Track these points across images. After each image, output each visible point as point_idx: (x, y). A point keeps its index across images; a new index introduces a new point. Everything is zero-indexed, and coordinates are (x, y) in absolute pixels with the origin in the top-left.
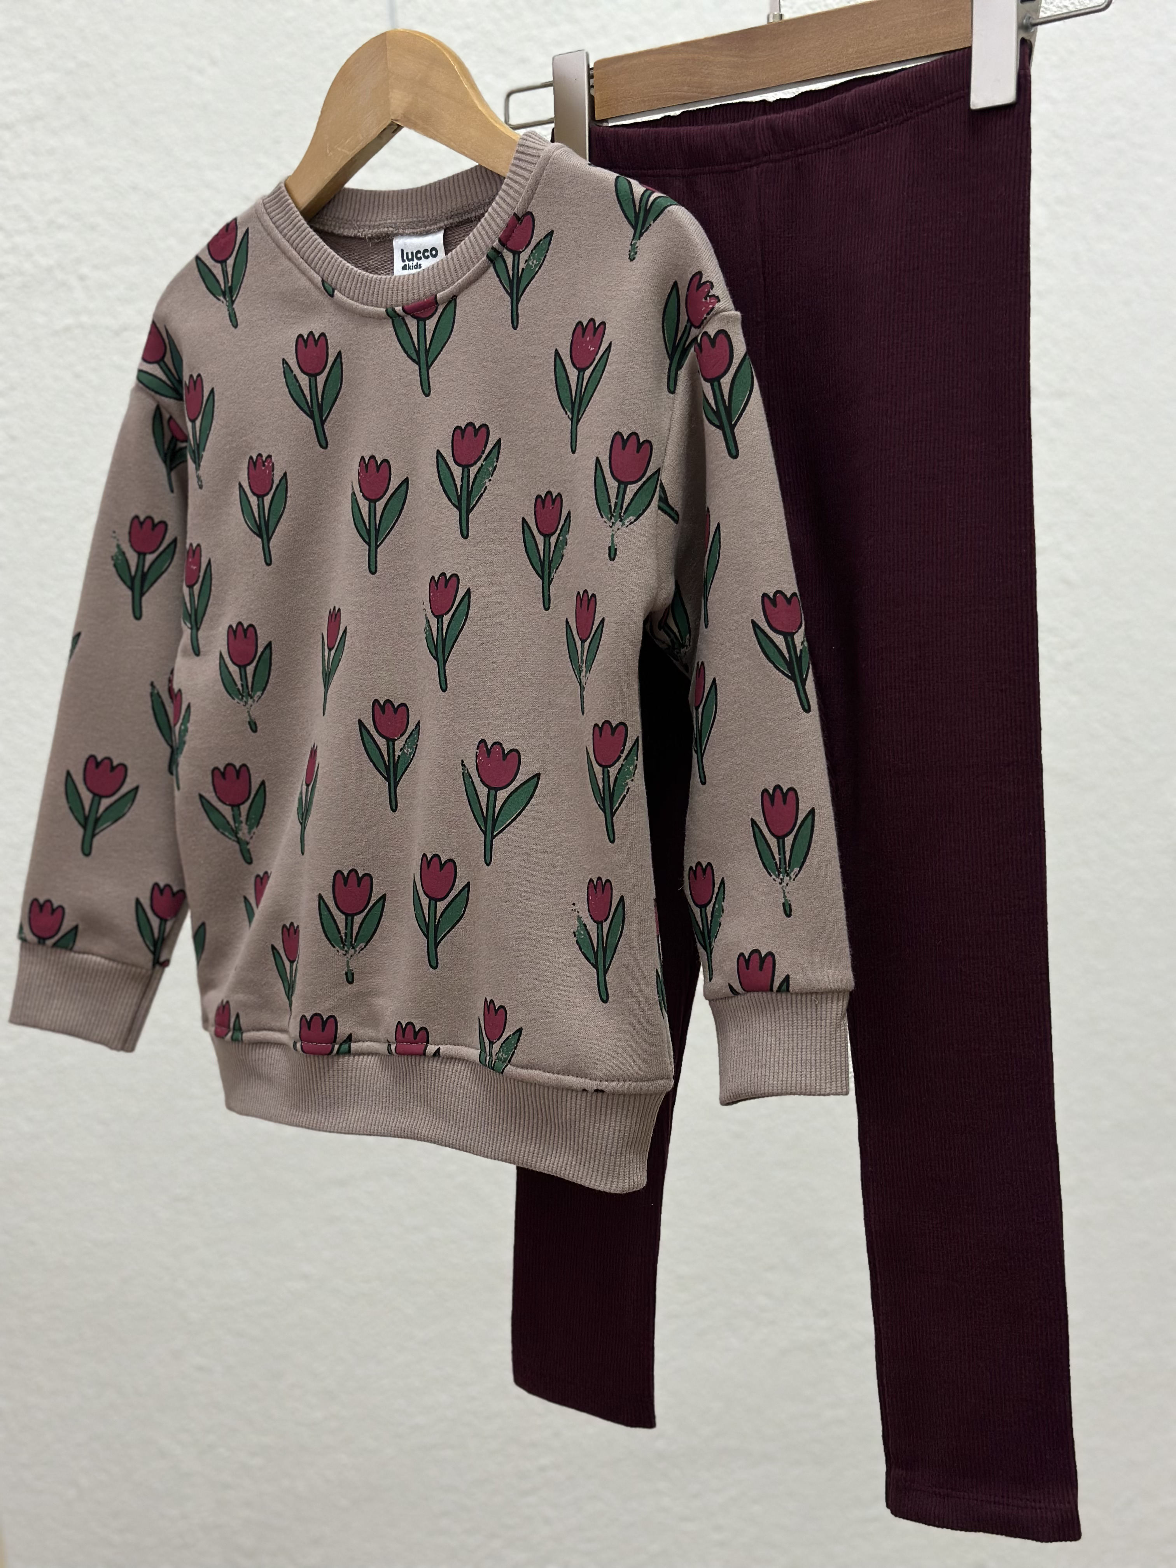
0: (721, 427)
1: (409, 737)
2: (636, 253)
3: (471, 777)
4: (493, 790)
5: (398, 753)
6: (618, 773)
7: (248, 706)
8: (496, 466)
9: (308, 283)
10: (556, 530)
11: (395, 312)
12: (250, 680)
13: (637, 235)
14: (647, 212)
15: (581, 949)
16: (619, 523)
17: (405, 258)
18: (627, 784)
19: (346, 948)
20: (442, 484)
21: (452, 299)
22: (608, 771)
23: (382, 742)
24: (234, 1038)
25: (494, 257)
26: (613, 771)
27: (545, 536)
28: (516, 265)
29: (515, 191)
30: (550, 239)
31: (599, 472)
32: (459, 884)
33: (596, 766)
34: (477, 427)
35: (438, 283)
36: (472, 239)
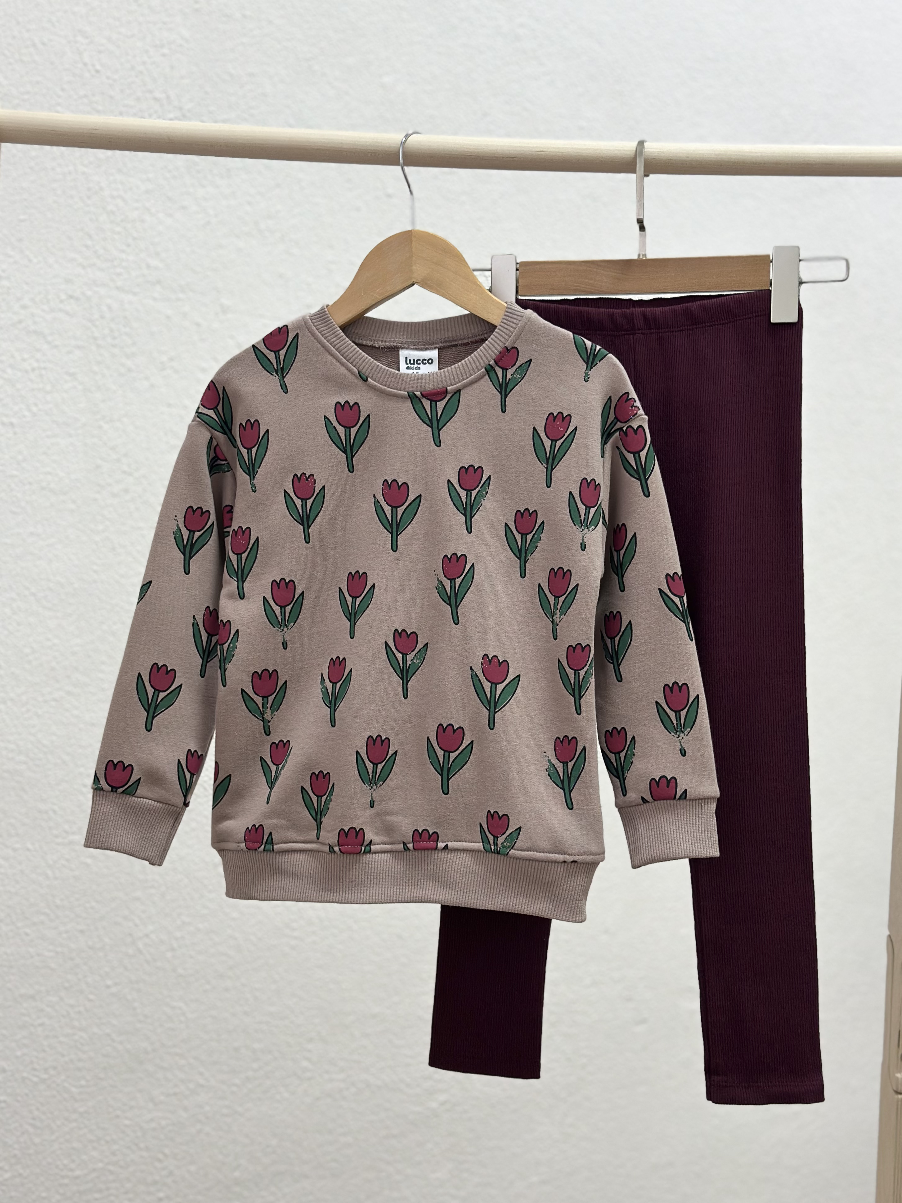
0: (639, 479)
1: (417, 652)
2: (589, 378)
3: (477, 676)
4: (494, 684)
5: (409, 662)
6: (585, 674)
7: (283, 632)
8: (488, 491)
9: (346, 372)
10: (532, 531)
11: (415, 395)
12: (287, 615)
13: (589, 368)
14: (595, 356)
15: (551, 779)
16: (586, 530)
17: (408, 362)
18: (589, 681)
19: (372, 785)
20: (452, 500)
21: (458, 391)
22: (579, 673)
23: (399, 656)
24: (266, 849)
25: (489, 370)
26: (582, 673)
27: (522, 534)
28: (504, 376)
29: (506, 334)
30: (530, 364)
31: (572, 500)
32: (466, 742)
33: (568, 670)
34: (476, 468)
35: (448, 381)
36: (474, 357)
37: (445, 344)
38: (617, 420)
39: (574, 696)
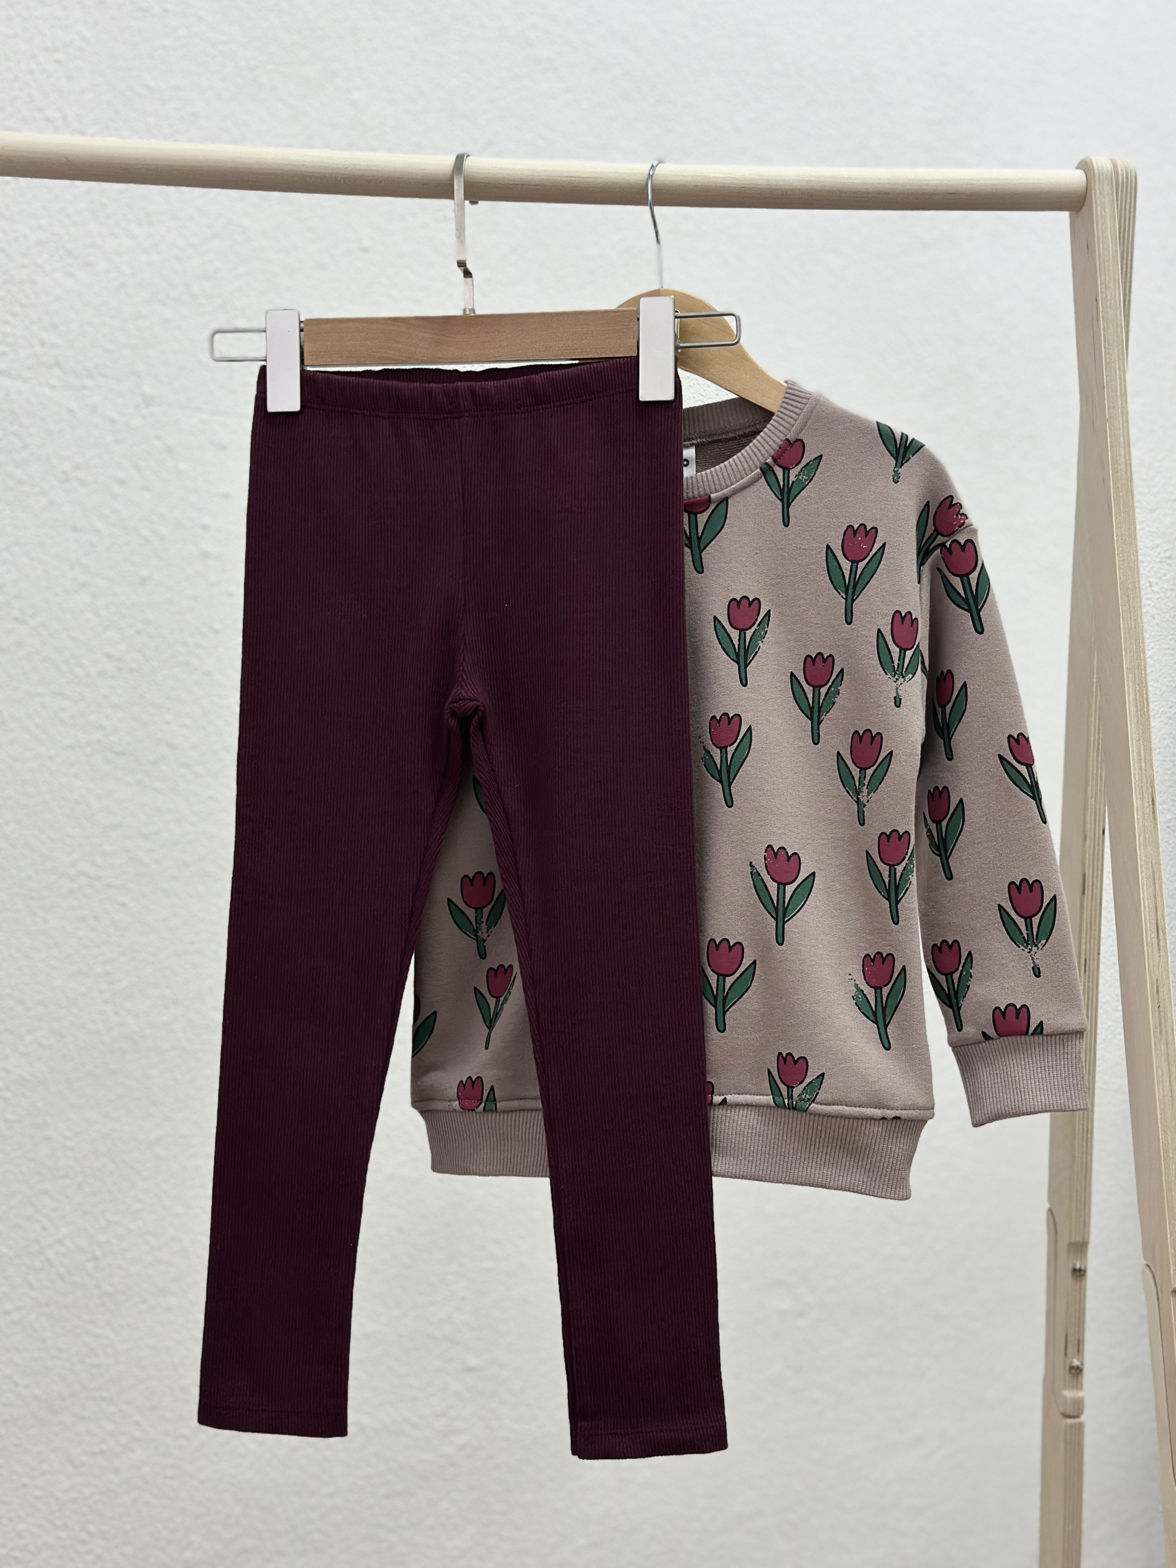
0: (969, 610)
2: (899, 477)
3: (759, 875)
4: (782, 885)
6: (904, 870)
8: (767, 631)
10: (828, 682)
13: (899, 464)
14: (907, 448)
15: (860, 1009)
16: (901, 680)
18: (909, 879)
20: (720, 644)
21: (725, 500)
22: (895, 869)
24: (486, 1109)
25: (766, 471)
26: (900, 869)
27: (814, 687)
28: (786, 477)
29: (788, 423)
30: (820, 461)
31: (881, 640)
32: (746, 962)
33: (881, 865)
34: (751, 600)
35: (713, 487)
36: (746, 454)
37: (705, 440)
38: (937, 532)
39: (889, 899)
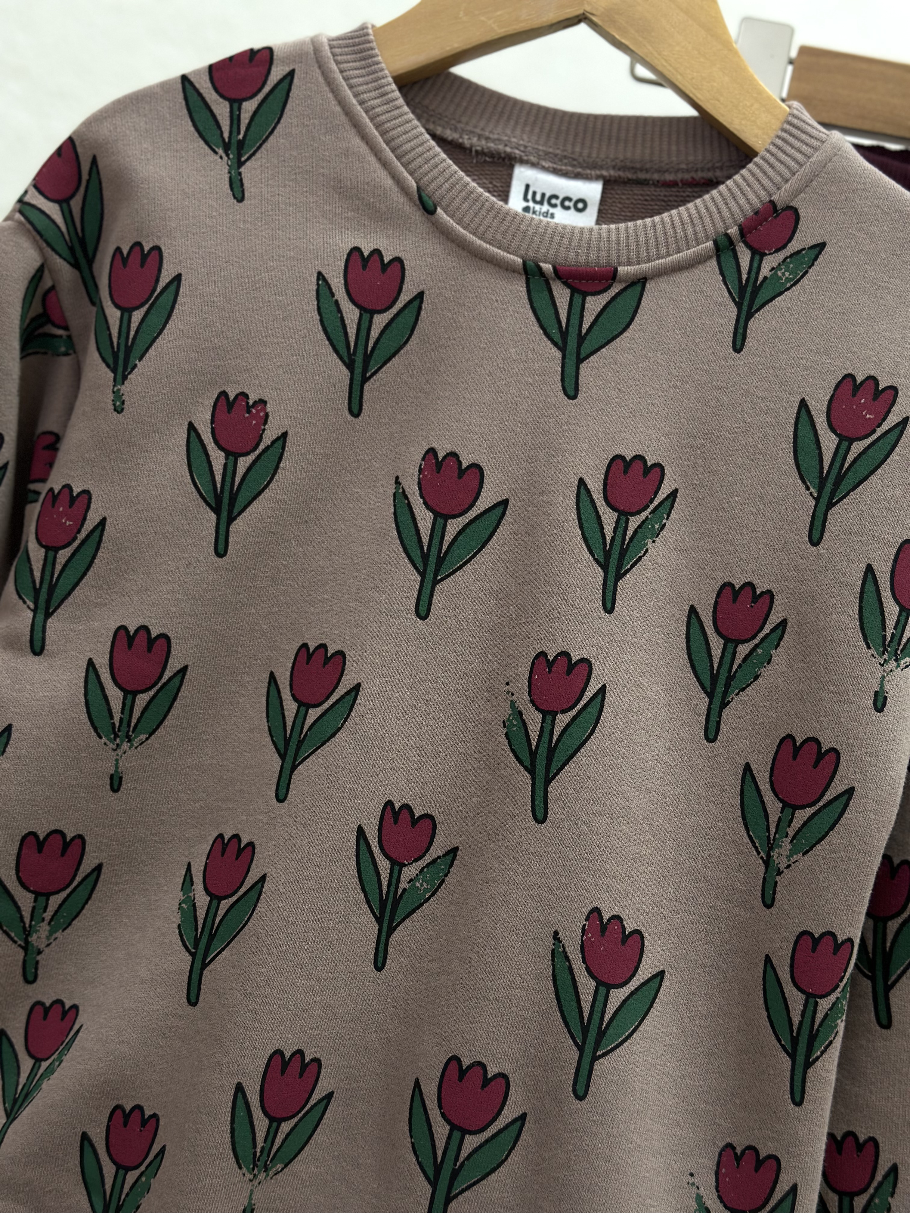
1: (428, 865)
3: (567, 958)
4: (604, 986)
5: (403, 885)
6: (829, 1010)
7: (119, 752)
8: (665, 525)
9: (389, 182)
11: (540, 269)
12: (137, 713)
16: (893, 663)
17: (530, 196)
19: (256, 1171)
20: (581, 528)
21: (641, 282)
22: (816, 1004)
23: (384, 865)
25: (724, 248)
26: (824, 1005)
27: (727, 640)
28: (755, 268)
29: (780, 175)
30: (820, 253)
31: (870, 586)
32: (509, 1114)
33: (790, 991)
34: (649, 464)
35: (624, 252)
36: (693, 212)
37: (621, 173)
39: (792, 1056)
